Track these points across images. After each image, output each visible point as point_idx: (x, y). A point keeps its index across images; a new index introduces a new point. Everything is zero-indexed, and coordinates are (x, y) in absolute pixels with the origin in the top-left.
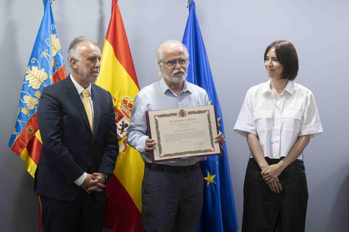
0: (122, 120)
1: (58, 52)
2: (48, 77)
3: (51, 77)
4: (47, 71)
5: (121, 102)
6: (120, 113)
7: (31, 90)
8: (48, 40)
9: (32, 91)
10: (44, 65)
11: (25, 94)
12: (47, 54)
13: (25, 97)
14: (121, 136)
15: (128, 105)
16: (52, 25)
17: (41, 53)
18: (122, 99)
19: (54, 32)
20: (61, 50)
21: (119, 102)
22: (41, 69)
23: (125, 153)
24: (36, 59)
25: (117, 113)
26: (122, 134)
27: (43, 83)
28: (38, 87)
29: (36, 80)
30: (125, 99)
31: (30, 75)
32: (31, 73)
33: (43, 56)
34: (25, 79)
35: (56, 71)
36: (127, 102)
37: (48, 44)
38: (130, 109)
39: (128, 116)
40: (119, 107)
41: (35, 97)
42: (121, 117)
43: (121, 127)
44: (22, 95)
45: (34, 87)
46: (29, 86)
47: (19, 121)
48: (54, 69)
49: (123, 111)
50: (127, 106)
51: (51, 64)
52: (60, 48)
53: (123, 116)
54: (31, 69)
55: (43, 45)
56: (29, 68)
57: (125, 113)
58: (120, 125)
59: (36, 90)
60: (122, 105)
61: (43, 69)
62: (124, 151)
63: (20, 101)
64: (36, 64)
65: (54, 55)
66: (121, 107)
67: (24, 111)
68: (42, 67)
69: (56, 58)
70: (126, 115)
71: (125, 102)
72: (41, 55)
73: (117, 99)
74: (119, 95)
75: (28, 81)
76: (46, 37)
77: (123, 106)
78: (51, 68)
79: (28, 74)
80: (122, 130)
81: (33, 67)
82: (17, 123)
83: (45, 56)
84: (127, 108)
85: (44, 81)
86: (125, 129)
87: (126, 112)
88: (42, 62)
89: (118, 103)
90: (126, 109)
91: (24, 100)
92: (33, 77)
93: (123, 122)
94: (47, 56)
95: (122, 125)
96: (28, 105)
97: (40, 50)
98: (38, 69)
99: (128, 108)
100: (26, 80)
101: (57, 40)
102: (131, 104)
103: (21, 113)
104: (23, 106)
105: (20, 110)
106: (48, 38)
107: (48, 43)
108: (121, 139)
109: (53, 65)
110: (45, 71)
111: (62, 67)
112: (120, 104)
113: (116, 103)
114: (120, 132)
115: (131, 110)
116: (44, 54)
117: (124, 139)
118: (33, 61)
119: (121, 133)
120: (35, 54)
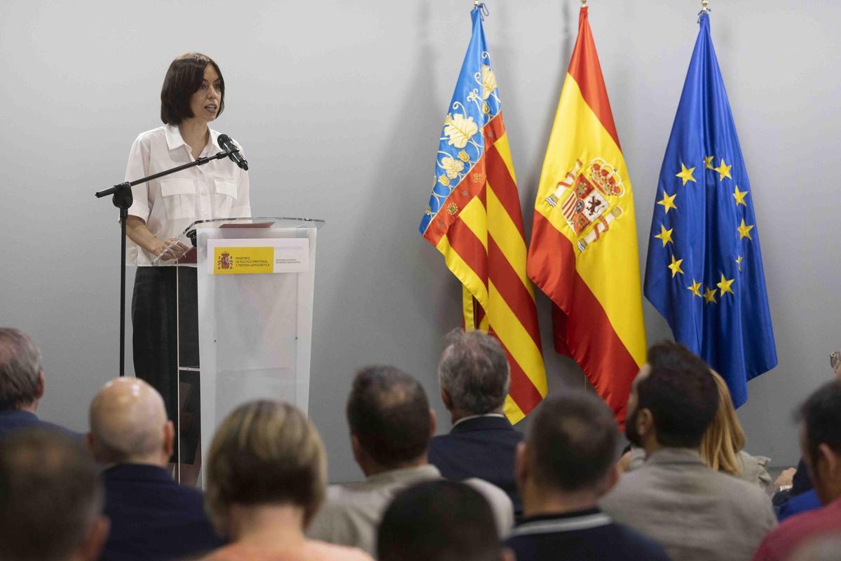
0: (592, 195)
1: (493, 93)
2: (478, 129)
3: (482, 131)
4: (476, 121)
5: (590, 167)
6: (588, 184)
7: (453, 149)
8: (478, 75)
9: (454, 151)
10: (472, 112)
11: (444, 155)
12: (476, 96)
13: (444, 160)
14: (591, 218)
15: (600, 171)
16: (483, 53)
17: (468, 95)
18: (592, 162)
19: (486, 62)
20: (497, 89)
21: (587, 167)
22: (467, 118)
23: (596, 244)
24: (460, 103)
25: (585, 184)
26: (592, 216)
27: (470, 140)
28: (464, 145)
29: (459, 134)
30: (597, 163)
31: (451, 127)
32: (452, 125)
33: (470, 99)
34: (443, 132)
35: (489, 120)
36: (600, 167)
37: (476, 80)
38: (604, 178)
39: (601, 189)
40: (588, 175)
41: (459, 159)
42: (590, 190)
43: (590, 206)
44: (440, 157)
45: (457, 145)
46: (450, 143)
47: (435, 195)
48: (486, 118)
49: (594, 181)
50: (599, 173)
51: (483, 110)
52: (495, 86)
53: (593, 188)
54: (453, 119)
55: (471, 82)
56: (449, 117)
57: (596, 183)
58: (589, 202)
59: (461, 149)
60: (592, 171)
61: (471, 118)
62: (595, 241)
63: (437, 165)
64: (460, 111)
65: (487, 96)
66: (591, 175)
67: (443, 181)
68: (469, 115)
69: (490, 100)
70: (598, 186)
71: (597, 167)
72: (468, 98)
73: (584, 163)
74: (588, 156)
75: (449, 136)
76: (475, 70)
77: (593, 174)
78: (482, 116)
79: (448, 126)
80: (592, 210)
81: (456, 116)
82: (433, 198)
83: (474, 99)
84: (600, 176)
85: (473, 136)
86: (596, 208)
87: (598, 182)
88: (469, 109)
89: (585, 170)
90: (598, 178)
91: (442, 164)
92: (456, 130)
93: (593, 198)
94: (476, 98)
95: (591, 201)
96: (448, 172)
97: (465, 89)
98: (464, 118)
99: (602, 177)
100: (446, 134)
101: (491, 74)
102: (606, 171)
103: (438, 184)
104: (441, 174)
105: (437, 179)
106: (478, 71)
107: (478, 80)
108: (589, 223)
109: (484, 112)
110: (473, 121)
111: (498, 116)
112: (589, 170)
113: (583, 168)
114: (589, 212)
115: (606, 180)
116: (472, 96)
117: (596, 222)
118: (455, 106)
119: (590, 215)
120: (458, 95)
